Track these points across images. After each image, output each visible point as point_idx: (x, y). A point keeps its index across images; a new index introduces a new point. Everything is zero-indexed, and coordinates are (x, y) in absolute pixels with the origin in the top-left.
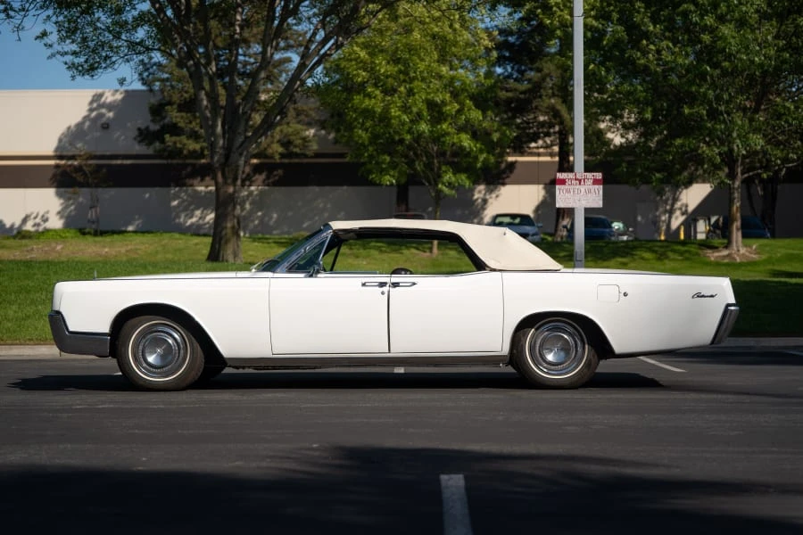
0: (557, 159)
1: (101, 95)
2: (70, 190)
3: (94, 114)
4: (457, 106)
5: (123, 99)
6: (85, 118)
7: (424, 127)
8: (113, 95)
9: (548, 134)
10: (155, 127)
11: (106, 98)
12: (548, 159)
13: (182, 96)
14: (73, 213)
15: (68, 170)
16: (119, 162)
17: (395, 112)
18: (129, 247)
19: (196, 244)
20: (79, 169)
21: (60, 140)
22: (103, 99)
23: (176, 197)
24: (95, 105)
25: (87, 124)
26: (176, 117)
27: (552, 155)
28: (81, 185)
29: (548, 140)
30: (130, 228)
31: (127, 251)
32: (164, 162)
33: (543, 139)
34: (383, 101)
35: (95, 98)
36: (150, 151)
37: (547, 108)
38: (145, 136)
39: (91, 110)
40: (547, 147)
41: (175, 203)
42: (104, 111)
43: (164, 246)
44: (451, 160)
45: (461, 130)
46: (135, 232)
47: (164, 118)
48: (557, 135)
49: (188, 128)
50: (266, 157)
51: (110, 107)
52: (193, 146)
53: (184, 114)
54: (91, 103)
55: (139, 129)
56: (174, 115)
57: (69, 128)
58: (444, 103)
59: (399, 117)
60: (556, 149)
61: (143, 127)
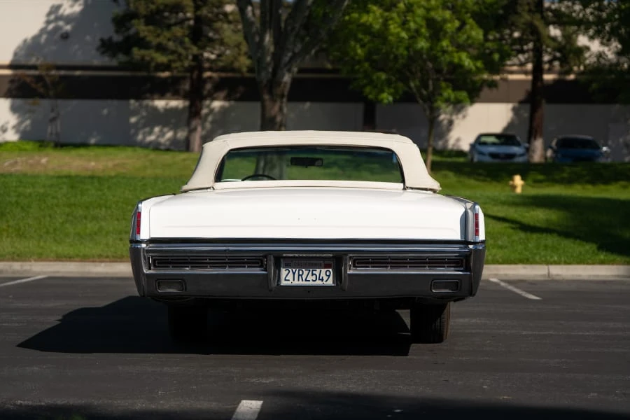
0: (530, 77)
1: (59, 7)
2: (30, 101)
3: (51, 27)
4: (457, 24)
5: (82, 12)
6: (43, 31)
7: (422, 44)
8: (72, 6)
9: (522, 52)
10: (117, 38)
11: (65, 10)
12: (522, 77)
13: (148, 7)
14: (28, 129)
15: (28, 80)
16: (78, 73)
17: (395, 28)
18: (117, 162)
19: (184, 160)
20: (39, 79)
21: (16, 54)
22: (61, 11)
23: (134, 113)
24: (52, 17)
25: (44, 37)
26: (144, 31)
27: (526, 73)
28: (42, 96)
29: (522, 57)
30: (93, 141)
31: (115, 165)
32: (127, 74)
33: (516, 56)
34: (382, 16)
35: (53, 9)
36: (114, 63)
37: (524, 24)
38: (107, 47)
39: (48, 22)
40: (522, 64)
41: (133, 120)
42: (61, 23)
43: (151, 161)
44: (448, 76)
45: (460, 48)
46: (97, 145)
47: (128, 29)
48: (531, 54)
49: (155, 41)
50: (233, 70)
51: (68, 19)
52: (161, 58)
53: (151, 28)
54: (49, 14)
55: (102, 40)
56: (140, 28)
57: (25, 41)
58: (445, 21)
59: (398, 34)
60: (530, 66)
61: (106, 37)
